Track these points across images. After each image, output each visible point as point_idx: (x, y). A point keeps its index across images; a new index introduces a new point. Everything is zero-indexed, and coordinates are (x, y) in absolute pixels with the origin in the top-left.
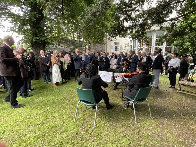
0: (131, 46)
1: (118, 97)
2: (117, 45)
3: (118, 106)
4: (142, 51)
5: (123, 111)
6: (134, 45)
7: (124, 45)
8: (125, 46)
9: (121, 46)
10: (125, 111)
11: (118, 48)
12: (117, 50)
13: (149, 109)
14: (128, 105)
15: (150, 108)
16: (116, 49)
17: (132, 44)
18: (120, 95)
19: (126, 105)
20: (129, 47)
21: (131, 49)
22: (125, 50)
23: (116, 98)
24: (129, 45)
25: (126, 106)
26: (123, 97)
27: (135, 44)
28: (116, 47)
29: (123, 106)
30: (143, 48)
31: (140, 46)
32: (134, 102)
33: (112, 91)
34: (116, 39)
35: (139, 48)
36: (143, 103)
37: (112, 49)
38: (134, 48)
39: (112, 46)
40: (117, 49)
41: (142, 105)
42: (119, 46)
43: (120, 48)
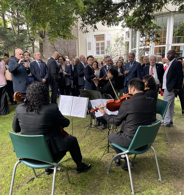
0: (127, 44)
1: (101, 147)
2: (100, 42)
4: (147, 53)
5: (110, 172)
6: (132, 41)
7: (113, 42)
8: (115, 44)
9: (107, 43)
10: (114, 172)
11: (103, 48)
12: (100, 51)
13: (156, 166)
15: (159, 163)
16: (98, 49)
17: (129, 40)
20: (124, 46)
21: (128, 48)
22: (116, 52)
23: (97, 149)
24: (124, 42)
26: (109, 146)
27: (135, 40)
28: (98, 44)
30: (149, 47)
31: (144, 43)
32: (128, 154)
34: (95, 27)
35: (143, 47)
36: (147, 154)
37: (90, 49)
38: (132, 48)
39: (90, 43)
40: (100, 49)
42: (103, 44)
43: (106, 47)
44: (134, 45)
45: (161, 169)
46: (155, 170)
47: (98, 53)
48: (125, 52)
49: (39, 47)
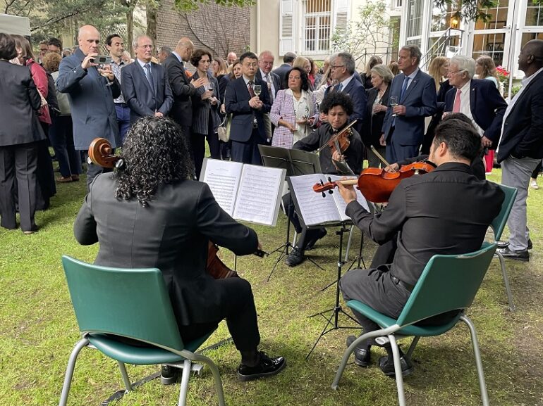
0: (396, 23)
1: (314, 312)
2: (318, 15)
3: (309, 358)
4: (453, 50)
5: (340, 384)
6: (410, 16)
7: (355, 17)
8: (360, 21)
9: (339, 19)
10: (351, 384)
11: (325, 33)
12: (317, 40)
13: (477, 373)
14: (369, 353)
15: (484, 366)
16: (311, 34)
17: (402, 12)
18: (327, 300)
19: (355, 350)
20: (385, 30)
21: (396, 36)
22: (362, 45)
23: (303, 316)
24: (386, 17)
25: (357, 357)
26: (339, 310)
27: (419, 13)
28: (310, 22)
29: (340, 358)
30: (458, 33)
31: (444, 21)
32: (397, 334)
33: (282, 273)
35: (440, 34)
36: (448, 339)
37: (288, 34)
38: (409, 35)
39: (288, 19)
40: (318, 33)
41: (444, 352)
42: (326, 21)
43: (333, 30)
44: (414, 27)
45: (491, 384)
46: (471, 385)
47: (310, 46)
48: (387, 45)
49: (145, 23)
